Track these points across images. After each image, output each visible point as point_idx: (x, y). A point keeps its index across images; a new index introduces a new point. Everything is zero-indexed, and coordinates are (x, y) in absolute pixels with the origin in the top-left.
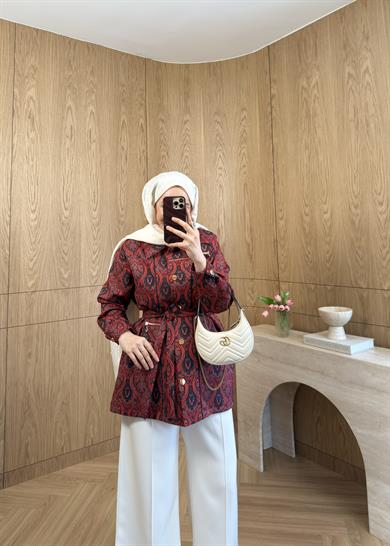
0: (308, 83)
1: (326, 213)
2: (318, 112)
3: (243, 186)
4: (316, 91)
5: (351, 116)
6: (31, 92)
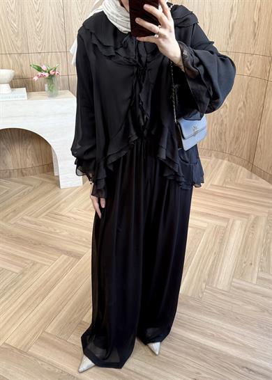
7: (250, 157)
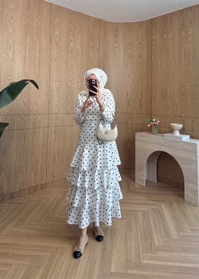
0: (168, 37)
1: (172, 88)
2: (171, 48)
3: (138, 76)
4: (170, 41)
5: (183, 52)
6: (57, 33)
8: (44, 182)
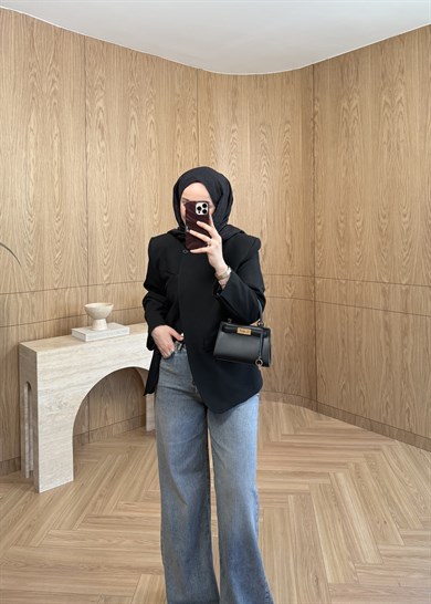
0: (349, 105)
1: (358, 221)
2: (357, 132)
3: (284, 193)
4: (355, 114)
6: (100, 104)
7: (311, 392)
8: (85, 429)
